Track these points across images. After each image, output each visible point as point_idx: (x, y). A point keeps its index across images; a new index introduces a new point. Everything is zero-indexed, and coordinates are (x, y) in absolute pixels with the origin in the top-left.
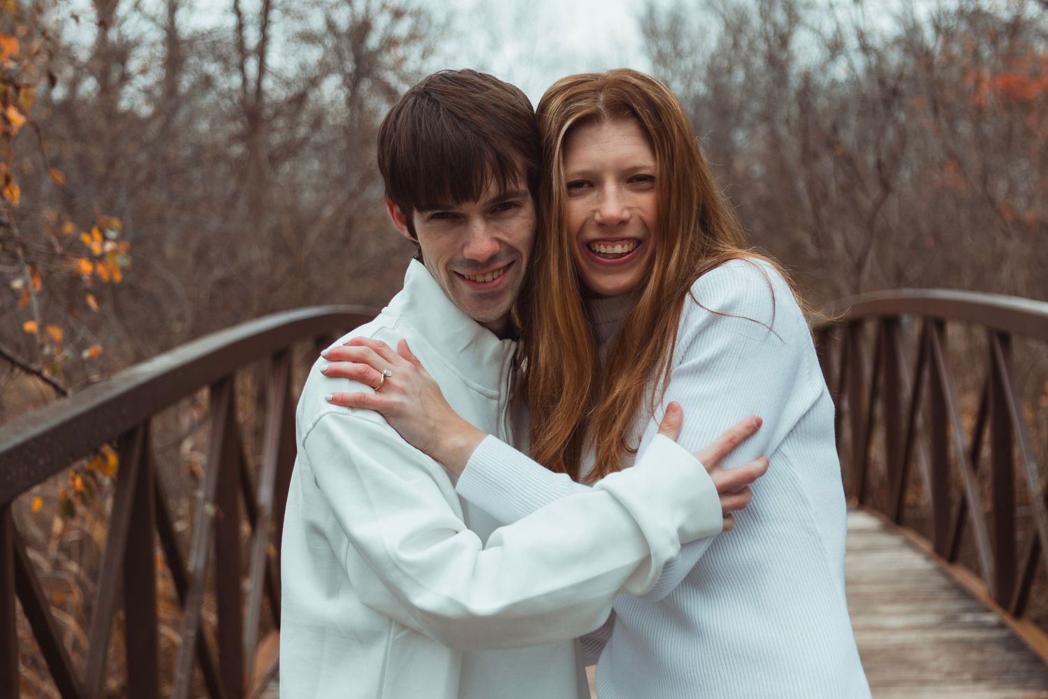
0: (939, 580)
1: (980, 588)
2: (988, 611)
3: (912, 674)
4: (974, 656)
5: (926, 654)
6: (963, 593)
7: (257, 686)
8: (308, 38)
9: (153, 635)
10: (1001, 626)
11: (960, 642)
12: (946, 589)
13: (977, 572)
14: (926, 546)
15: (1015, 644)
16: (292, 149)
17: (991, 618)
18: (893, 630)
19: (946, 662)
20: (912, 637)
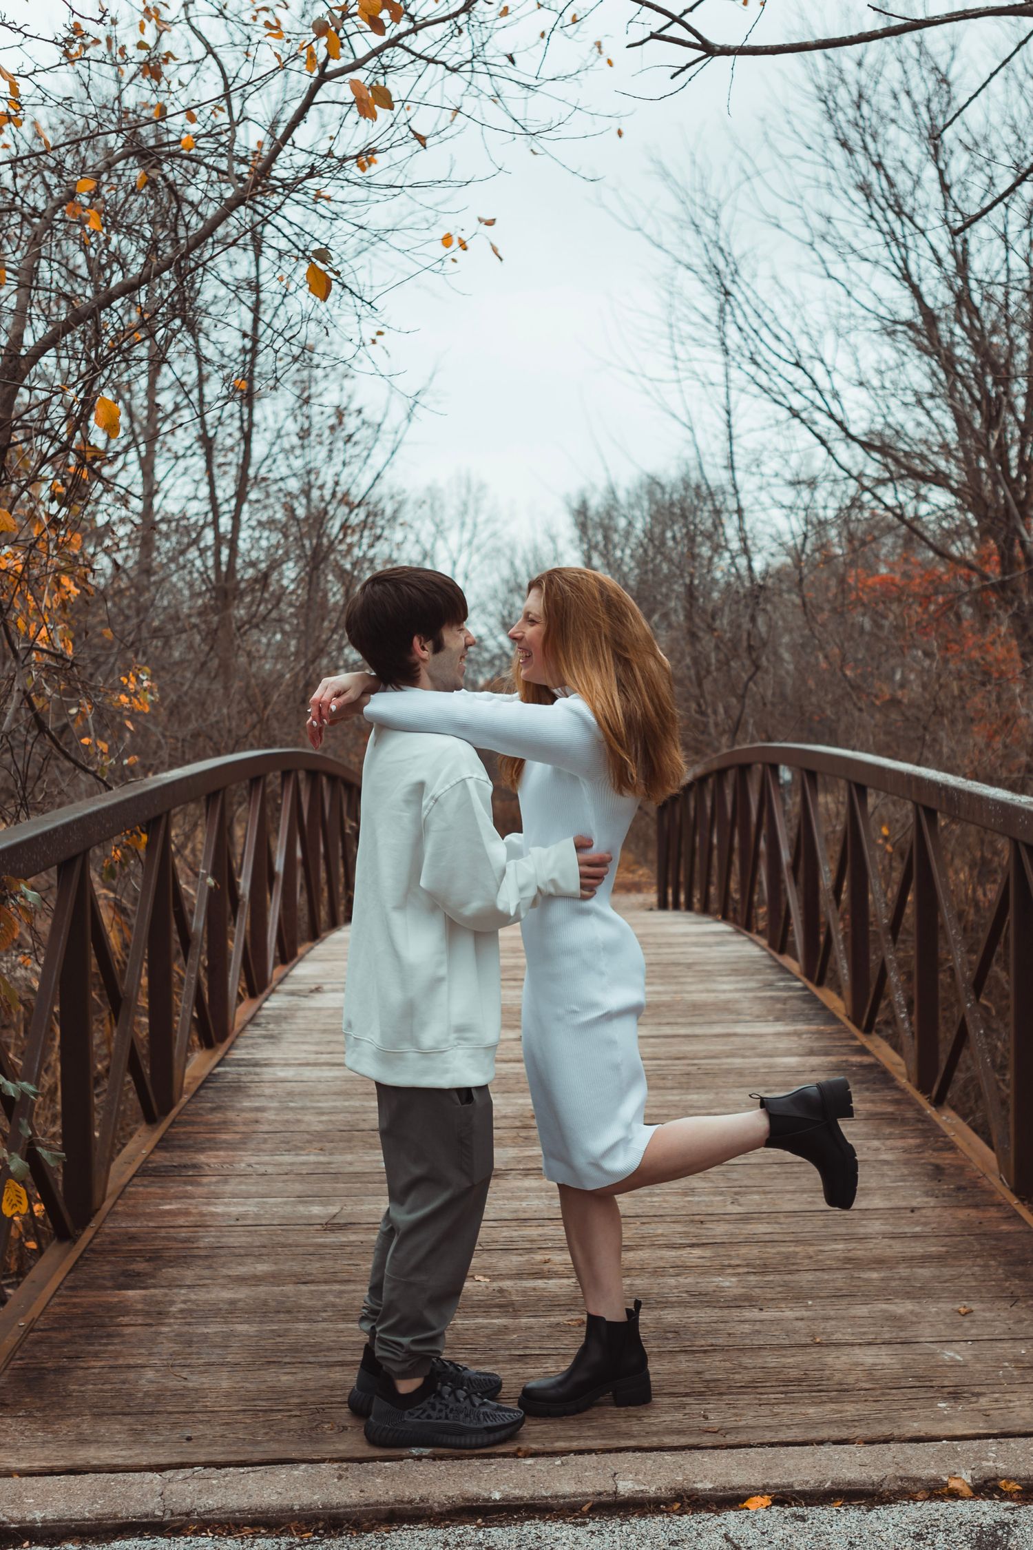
0: (769, 962)
1: (795, 966)
2: (798, 980)
3: (733, 1017)
4: (779, 1006)
5: (746, 1005)
6: (783, 969)
7: (237, 1028)
8: (270, 524)
9: (168, 971)
10: (805, 988)
11: (771, 998)
12: (771, 967)
13: (795, 958)
14: (764, 942)
15: (812, 999)
16: (255, 622)
17: (799, 984)
18: (724, 991)
19: (757, 1009)
20: (737, 995)
